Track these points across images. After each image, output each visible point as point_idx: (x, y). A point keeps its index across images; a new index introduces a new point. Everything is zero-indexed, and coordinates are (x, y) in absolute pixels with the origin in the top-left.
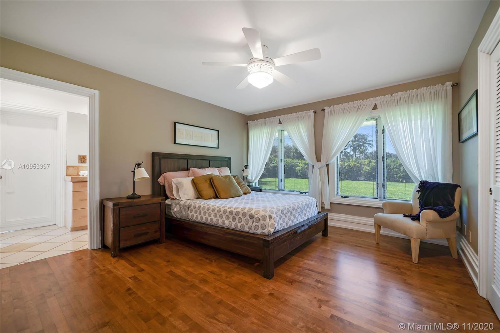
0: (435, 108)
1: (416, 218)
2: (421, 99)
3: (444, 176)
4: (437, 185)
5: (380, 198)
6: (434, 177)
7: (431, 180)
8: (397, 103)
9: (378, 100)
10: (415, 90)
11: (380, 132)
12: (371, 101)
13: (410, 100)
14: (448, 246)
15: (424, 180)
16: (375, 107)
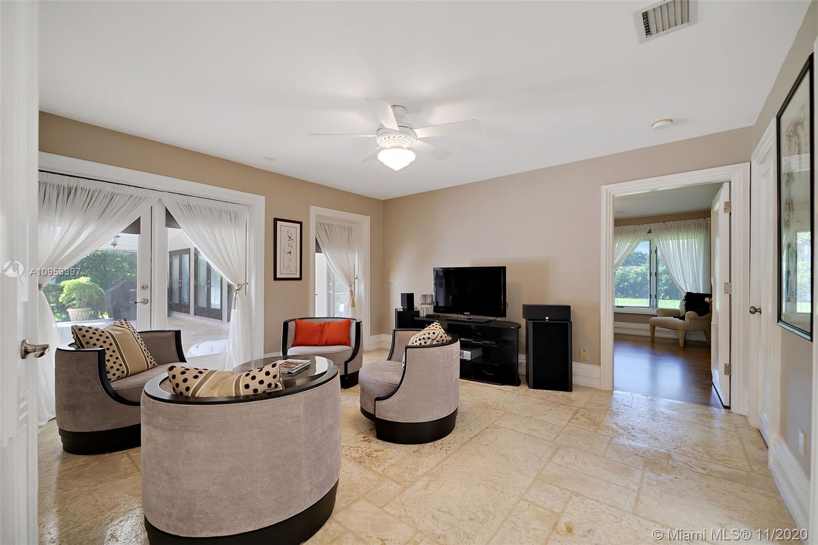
0: (698, 236)
1: (683, 318)
2: (687, 229)
3: (704, 289)
4: (698, 295)
5: (653, 307)
6: (697, 289)
7: (694, 292)
8: (668, 230)
9: (652, 226)
10: (683, 221)
11: (653, 252)
12: (647, 227)
13: (679, 229)
14: (706, 341)
15: (689, 291)
16: (650, 232)
